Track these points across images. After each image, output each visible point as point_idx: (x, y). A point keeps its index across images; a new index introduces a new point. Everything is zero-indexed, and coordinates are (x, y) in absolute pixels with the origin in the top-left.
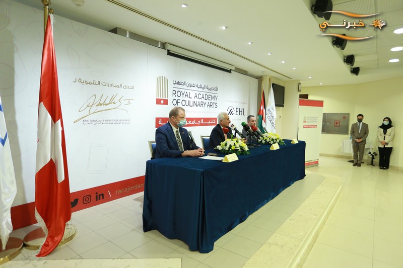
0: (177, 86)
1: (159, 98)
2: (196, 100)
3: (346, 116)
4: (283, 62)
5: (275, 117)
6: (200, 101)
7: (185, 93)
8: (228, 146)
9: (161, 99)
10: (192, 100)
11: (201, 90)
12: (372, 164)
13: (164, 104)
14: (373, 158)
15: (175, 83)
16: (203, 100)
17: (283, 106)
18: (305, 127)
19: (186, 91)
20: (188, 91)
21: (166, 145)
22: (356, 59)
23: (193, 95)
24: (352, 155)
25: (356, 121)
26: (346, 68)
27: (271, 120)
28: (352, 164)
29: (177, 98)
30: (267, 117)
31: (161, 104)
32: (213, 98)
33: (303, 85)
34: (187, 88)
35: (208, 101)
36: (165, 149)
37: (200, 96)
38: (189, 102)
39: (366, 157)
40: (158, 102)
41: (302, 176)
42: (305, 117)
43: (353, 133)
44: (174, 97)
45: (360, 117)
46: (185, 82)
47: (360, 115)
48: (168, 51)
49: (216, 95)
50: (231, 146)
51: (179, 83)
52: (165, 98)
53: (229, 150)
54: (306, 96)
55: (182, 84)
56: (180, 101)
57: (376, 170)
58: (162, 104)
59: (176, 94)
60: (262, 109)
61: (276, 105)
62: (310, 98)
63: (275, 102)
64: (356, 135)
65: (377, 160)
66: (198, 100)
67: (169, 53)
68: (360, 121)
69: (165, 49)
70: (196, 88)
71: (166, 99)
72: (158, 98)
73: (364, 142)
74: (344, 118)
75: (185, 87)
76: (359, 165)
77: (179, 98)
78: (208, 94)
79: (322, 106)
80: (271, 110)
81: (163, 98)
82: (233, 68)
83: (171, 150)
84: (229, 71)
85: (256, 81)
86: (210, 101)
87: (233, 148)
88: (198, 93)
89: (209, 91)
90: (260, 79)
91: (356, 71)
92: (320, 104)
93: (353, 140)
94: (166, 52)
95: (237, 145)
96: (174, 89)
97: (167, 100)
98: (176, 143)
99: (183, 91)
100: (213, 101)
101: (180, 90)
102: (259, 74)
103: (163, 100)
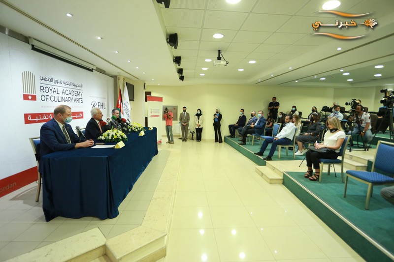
0: (44, 82)
1: (27, 94)
2: (64, 96)
3: (176, 107)
4: (137, 68)
5: (130, 109)
6: (68, 96)
7: (53, 89)
8: (110, 136)
9: (29, 95)
10: (60, 96)
11: (68, 86)
12: (192, 139)
13: (32, 99)
14: (193, 135)
15: (42, 79)
16: (70, 96)
17: (133, 101)
18: (152, 116)
19: (54, 87)
20: (56, 88)
21: (56, 140)
22: (184, 71)
23: (60, 91)
24: (181, 134)
25: (182, 111)
26: (177, 76)
27: (127, 112)
28: (181, 140)
29: (45, 94)
30: (124, 109)
31: (28, 99)
32: (79, 93)
33: (147, 84)
34: (55, 84)
35: (74, 97)
36: (56, 144)
37: (67, 93)
38: (58, 97)
39: (189, 135)
40: (26, 97)
41: (156, 152)
42: (151, 109)
43: (181, 119)
44: (42, 93)
45: (185, 109)
46: (52, 79)
47: (184, 107)
48: (33, 46)
49: (81, 91)
50: (113, 136)
51: (46, 79)
52: (32, 94)
53: (112, 139)
54: (149, 93)
55: (49, 80)
56: (49, 97)
57: (195, 142)
58: (30, 100)
59: (44, 90)
60: (119, 103)
61: (130, 100)
62: (153, 95)
63: (129, 98)
64: (183, 120)
65: (195, 136)
66: (66, 96)
67: (34, 48)
68: (185, 111)
69: (28, 43)
70: (63, 85)
71: (34, 94)
72: (25, 93)
73: (187, 125)
74: (175, 109)
75: (52, 83)
76: (186, 141)
77: (47, 94)
78: (74, 90)
79: (162, 101)
80: (126, 104)
81: (31, 94)
82: (95, 68)
83: (63, 145)
84: (91, 70)
85: (112, 79)
86: (76, 97)
87: (115, 137)
88: (65, 89)
89: (75, 88)
90: (115, 78)
91: (182, 78)
92: (160, 99)
93: (181, 124)
94: (31, 47)
95: (118, 135)
96: (42, 85)
97: (35, 96)
98: (64, 138)
99: (51, 87)
100: (79, 97)
101: (48, 86)
102: (115, 74)
103: (31, 95)
